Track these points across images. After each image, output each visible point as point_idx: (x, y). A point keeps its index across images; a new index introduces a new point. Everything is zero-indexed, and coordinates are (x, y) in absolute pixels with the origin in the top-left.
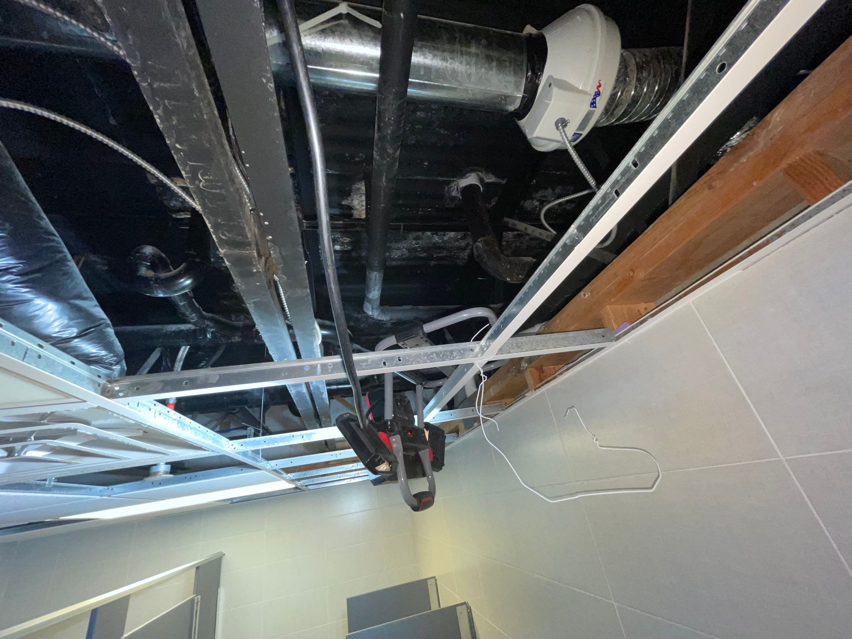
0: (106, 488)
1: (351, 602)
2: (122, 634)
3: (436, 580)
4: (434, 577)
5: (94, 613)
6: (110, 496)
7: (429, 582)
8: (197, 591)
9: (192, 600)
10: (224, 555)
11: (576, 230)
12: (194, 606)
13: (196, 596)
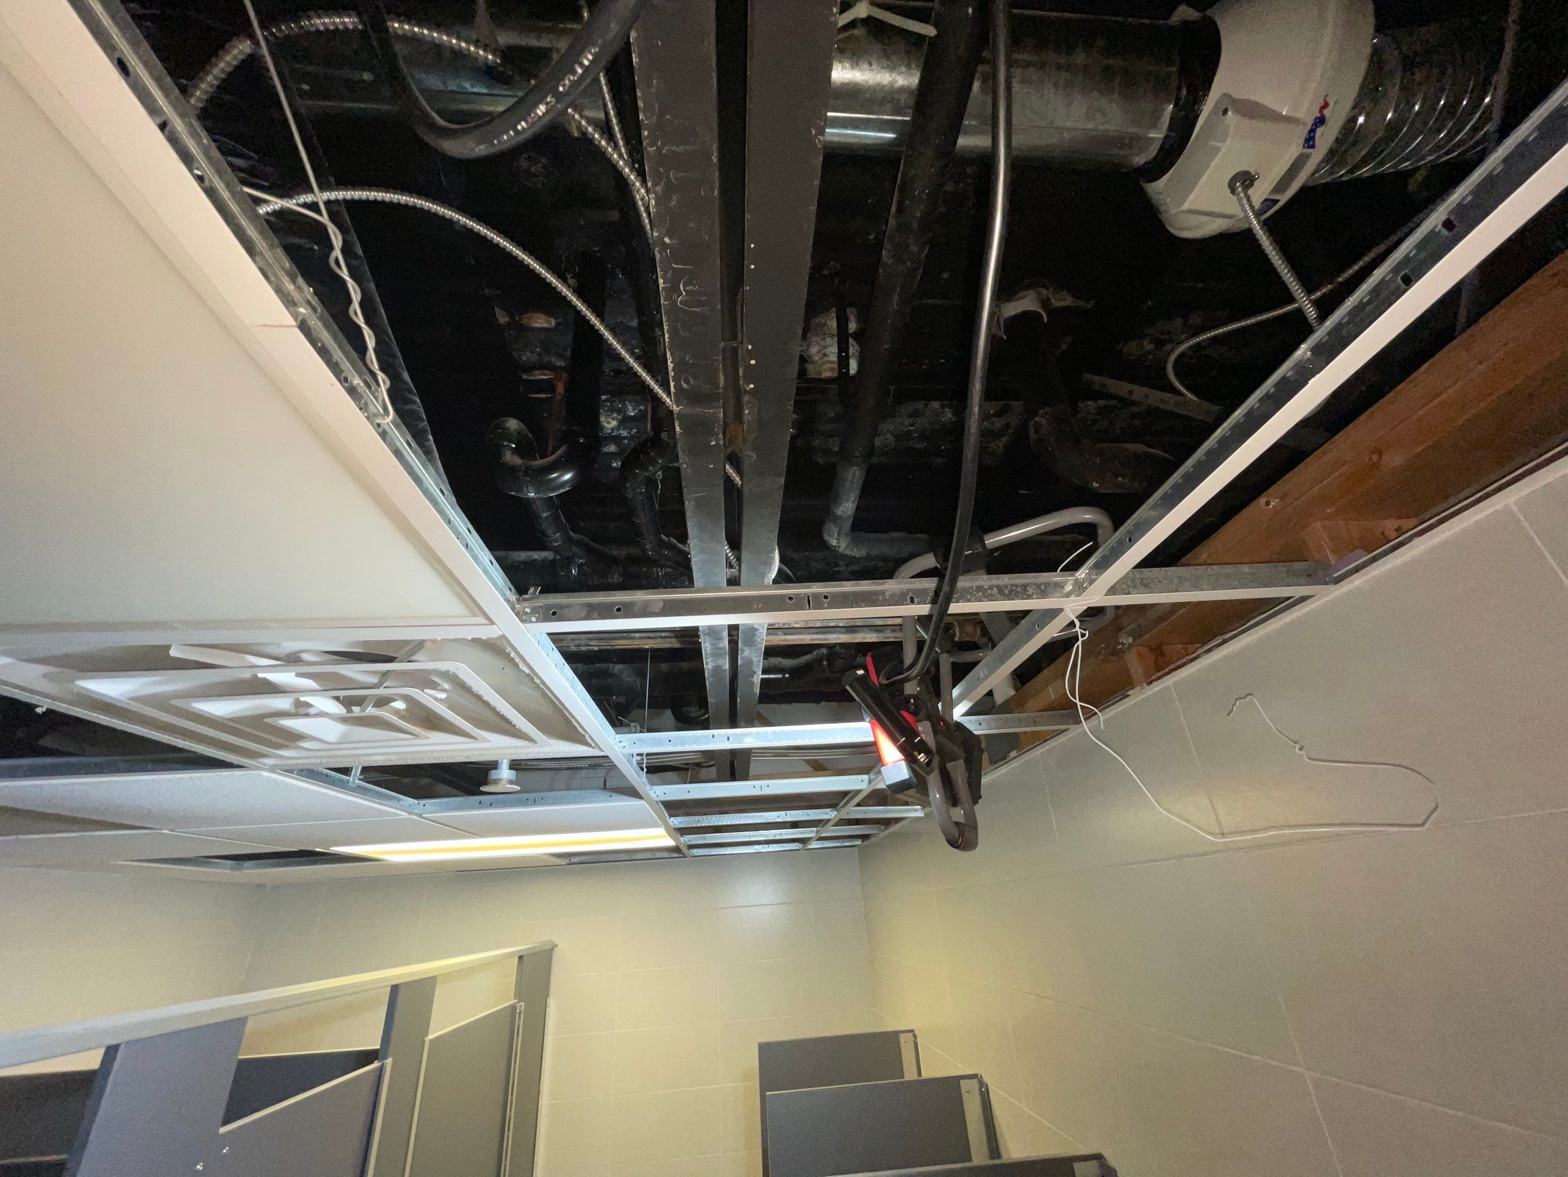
0: (416, 801)
1: (765, 1049)
2: (427, 1034)
3: (915, 1036)
4: (912, 1031)
5: (395, 989)
6: (420, 816)
7: (903, 1038)
8: (519, 994)
9: (513, 1007)
10: (556, 946)
11: (1309, 354)
12: (515, 1016)
13: (518, 1002)
